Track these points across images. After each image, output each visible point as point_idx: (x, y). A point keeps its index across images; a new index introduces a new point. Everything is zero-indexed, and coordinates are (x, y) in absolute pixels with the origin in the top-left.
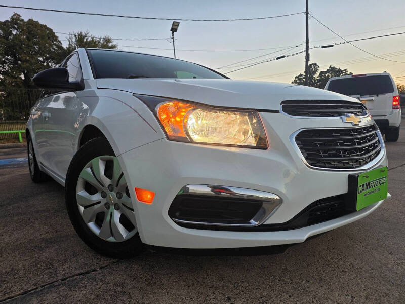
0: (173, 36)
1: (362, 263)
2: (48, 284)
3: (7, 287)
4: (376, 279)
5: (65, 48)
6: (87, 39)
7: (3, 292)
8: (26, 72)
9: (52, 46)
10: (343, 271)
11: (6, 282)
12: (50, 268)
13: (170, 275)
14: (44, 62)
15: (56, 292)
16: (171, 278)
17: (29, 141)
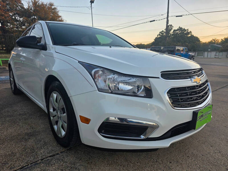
0: (91, 5)
1: (197, 152)
2: (34, 163)
3: (11, 164)
4: (205, 162)
5: (26, 8)
6: (39, 3)
7: (10, 168)
8: (2, 22)
9: (18, 6)
10: (188, 156)
11: (10, 161)
12: (33, 152)
13: (99, 157)
14: (13, 16)
15: (39, 167)
16: (100, 160)
17: (10, 70)
